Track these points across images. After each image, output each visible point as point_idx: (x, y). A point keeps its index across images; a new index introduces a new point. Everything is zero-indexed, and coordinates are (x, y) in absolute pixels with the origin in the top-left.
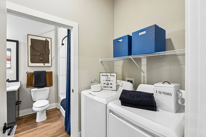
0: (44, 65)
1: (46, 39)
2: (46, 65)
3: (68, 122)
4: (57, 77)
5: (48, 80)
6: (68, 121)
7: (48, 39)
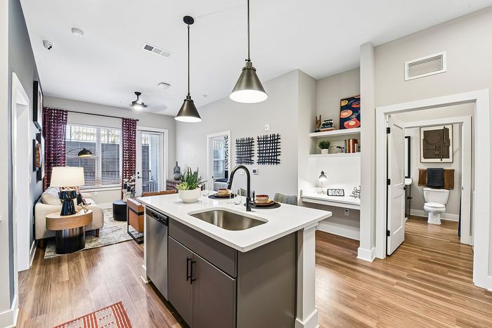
0: (441, 160)
1: (444, 127)
2: (445, 160)
5: (446, 181)
7: (446, 127)
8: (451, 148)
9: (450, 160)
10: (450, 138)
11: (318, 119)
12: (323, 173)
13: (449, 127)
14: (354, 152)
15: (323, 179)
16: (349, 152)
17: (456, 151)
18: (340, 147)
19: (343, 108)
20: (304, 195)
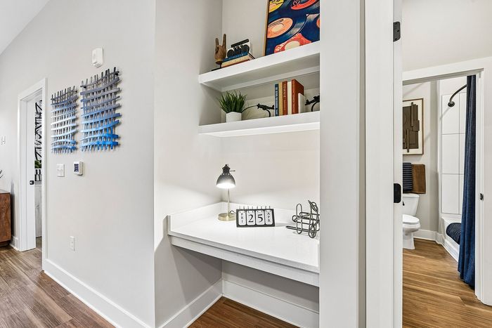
0: (408, 152)
1: (412, 103)
2: (412, 151)
3: (468, 262)
4: (436, 176)
5: (415, 181)
6: (468, 260)
7: (415, 103)
8: (420, 133)
9: (419, 151)
10: (420, 119)
11: (221, 44)
12: (226, 169)
13: (418, 103)
14: (295, 111)
15: (226, 185)
16: (285, 113)
17: (427, 138)
18: (265, 108)
19: (272, 17)
20: (174, 229)
